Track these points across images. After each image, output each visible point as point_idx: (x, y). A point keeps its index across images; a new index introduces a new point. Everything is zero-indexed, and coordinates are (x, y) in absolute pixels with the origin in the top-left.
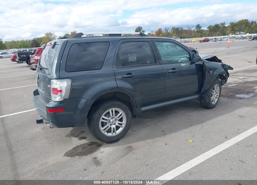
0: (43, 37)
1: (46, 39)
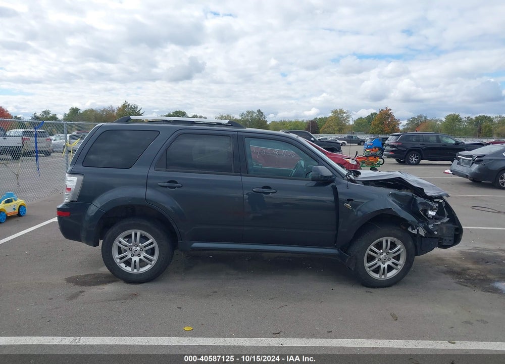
0: (330, 117)
1: (332, 120)
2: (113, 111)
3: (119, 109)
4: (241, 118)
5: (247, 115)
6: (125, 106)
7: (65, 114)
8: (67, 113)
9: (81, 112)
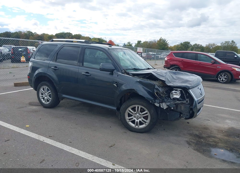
2: (155, 42)
3: (158, 41)
4: (221, 45)
5: (225, 44)
6: (160, 40)
7: (136, 44)
8: (137, 43)
9: (142, 42)
